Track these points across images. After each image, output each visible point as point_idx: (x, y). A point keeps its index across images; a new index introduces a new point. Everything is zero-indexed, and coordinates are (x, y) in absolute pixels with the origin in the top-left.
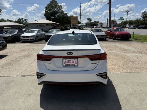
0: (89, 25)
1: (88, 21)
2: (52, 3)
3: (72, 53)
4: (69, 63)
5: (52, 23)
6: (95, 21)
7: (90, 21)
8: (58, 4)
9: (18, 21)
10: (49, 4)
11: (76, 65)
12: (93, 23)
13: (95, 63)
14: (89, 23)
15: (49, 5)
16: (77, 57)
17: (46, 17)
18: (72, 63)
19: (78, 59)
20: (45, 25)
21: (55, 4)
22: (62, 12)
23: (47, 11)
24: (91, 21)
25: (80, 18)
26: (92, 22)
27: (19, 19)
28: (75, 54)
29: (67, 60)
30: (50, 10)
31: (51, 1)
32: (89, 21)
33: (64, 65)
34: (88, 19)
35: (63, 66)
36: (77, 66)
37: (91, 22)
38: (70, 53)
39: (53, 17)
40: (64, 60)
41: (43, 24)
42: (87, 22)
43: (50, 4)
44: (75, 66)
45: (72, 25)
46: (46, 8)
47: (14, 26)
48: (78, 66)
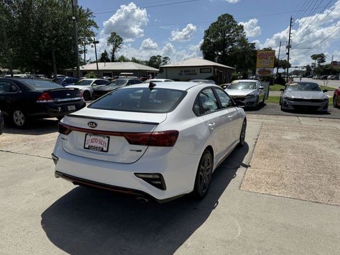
0: (314, 71)
1: (314, 61)
2: (222, 20)
3: (96, 125)
4: (94, 144)
5: (214, 66)
6: (334, 63)
7: (319, 62)
8: (234, 21)
9: (150, 61)
10: (215, 23)
11: (105, 149)
12: (327, 66)
13: (138, 151)
14: (317, 66)
15: (214, 25)
16: (107, 134)
17: (204, 53)
18: (98, 145)
19: (109, 138)
20: (198, 71)
21: (228, 23)
22: (243, 41)
23: (208, 40)
24: (323, 61)
25: (288, 54)
26: (325, 64)
27: (154, 58)
28: (101, 126)
29: (93, 137)
30: (214, 37)
31: (219, 17)
32: (316, 62)
33: (87, 146)
34: (314, 57)
35: (85, 148)
36: (105, 151)
37: (321, 64)
38: (93, 123)
39: (219, 53)
40: (88, 137)
41: (194, 69)
42: (310, 65)
43: (217, 23)
44: (102, 150)
45: (257, 70)
46: (207, 32)
47: (139, 70)
48: (107, 151)
